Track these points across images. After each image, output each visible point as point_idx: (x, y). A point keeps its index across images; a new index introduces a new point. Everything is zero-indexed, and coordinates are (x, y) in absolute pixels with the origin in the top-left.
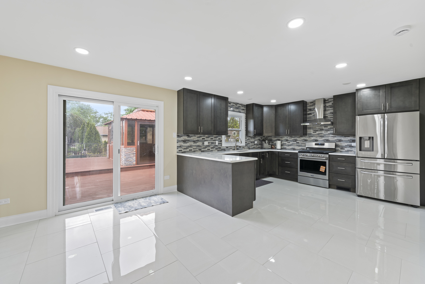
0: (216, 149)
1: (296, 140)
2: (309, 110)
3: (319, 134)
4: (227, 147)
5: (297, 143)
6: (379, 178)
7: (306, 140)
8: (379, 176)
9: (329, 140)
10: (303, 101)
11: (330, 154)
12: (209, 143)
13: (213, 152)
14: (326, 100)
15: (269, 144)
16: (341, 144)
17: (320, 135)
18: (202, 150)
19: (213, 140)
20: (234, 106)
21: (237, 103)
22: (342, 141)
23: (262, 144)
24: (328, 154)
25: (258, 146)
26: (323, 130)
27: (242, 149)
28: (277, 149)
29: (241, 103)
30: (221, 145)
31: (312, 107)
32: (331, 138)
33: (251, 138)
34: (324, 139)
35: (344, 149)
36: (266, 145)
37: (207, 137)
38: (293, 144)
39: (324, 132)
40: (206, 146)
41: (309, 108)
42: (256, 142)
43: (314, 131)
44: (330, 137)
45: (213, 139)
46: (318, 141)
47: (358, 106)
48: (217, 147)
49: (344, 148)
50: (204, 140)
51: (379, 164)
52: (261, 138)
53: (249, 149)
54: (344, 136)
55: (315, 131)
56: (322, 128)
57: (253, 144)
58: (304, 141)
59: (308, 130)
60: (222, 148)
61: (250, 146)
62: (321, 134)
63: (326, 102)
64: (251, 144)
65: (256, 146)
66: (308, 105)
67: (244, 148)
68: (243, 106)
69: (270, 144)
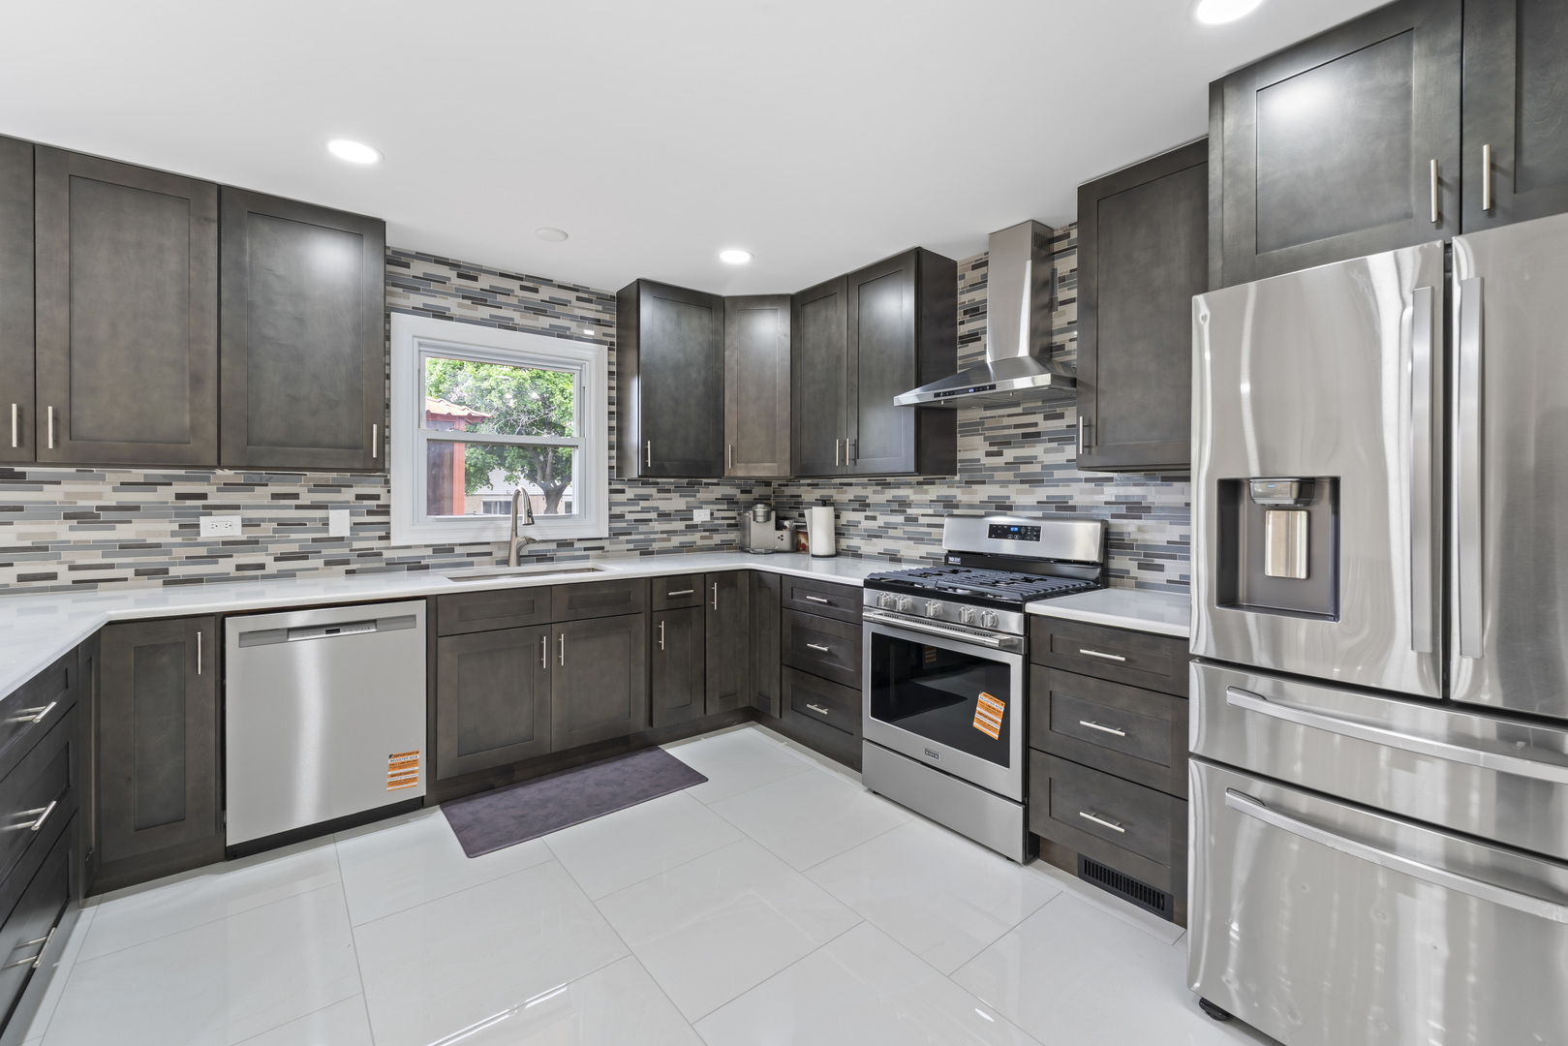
0: (327, 563)
1: (903, 505)
2: (965, 313)
3: (1018, 462)
4: (441, 550)
5: (907, 519)
6: (1403, 899)
7: (949, 504)
8: (1405, 882)
9: (1071, 503)
10: (918, 253)
11: (1032, 607)
12: (247, 524)
13: (298, 581)
14: (1056, 234)
15: (779, 527)
16: (1140, 529)
17: (1024, 469)
18: (175, 571)
19: (298, 507)
20: (507, 293)
21: (530, 278)
22: (1148, 509)
23: (738, 526)
24: (1016, 608)
25: (717, 539)
26: (1038, 435)
27: (587, 557)
28: (813, 556)
29: (570, 281)
30: (387, 537)
31: (976, 296)
32: (1082, 492)
33: (659, 491)
34: (1042, 493)
35: (1160, 568)
36: (762, 530)
37: (229, 486)
38: (888, 526)
39: (1047, 451)
40: (225, 543)
41: (964, 299)
42: (701, 516)
43: (991, 445)
44: (1079, 480)
45: (296, 496)
46: (1010, 508)
47: (1226, 216)
48: (346, 551)
49: (1157, 561)
50: (191, 509)
51: (1406, 758)
52: (742, 492)
53: (646, 553)
54: (1164, 479)
55: (999, 445)
56: (1035, 425)
57: (680, 525)
58: (940, 509)
59: (961, 441)
60: (387, 554)
61: (654, 540)
62: (1029, 460)
63: (1057, 246)
64: (657, 526)
65: (702, 538)
66: (961, 284)
67: (602, 548)
68: (589, 301)
69: (786, 523)
